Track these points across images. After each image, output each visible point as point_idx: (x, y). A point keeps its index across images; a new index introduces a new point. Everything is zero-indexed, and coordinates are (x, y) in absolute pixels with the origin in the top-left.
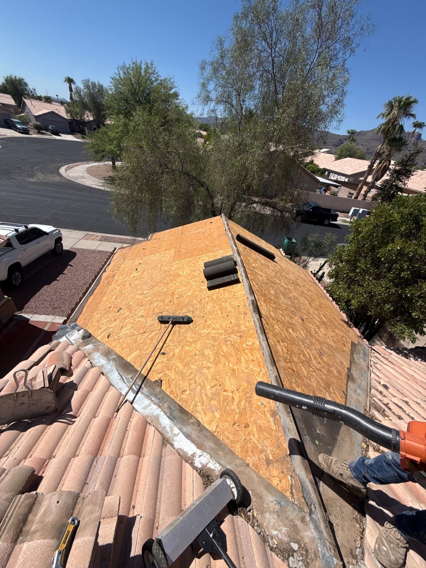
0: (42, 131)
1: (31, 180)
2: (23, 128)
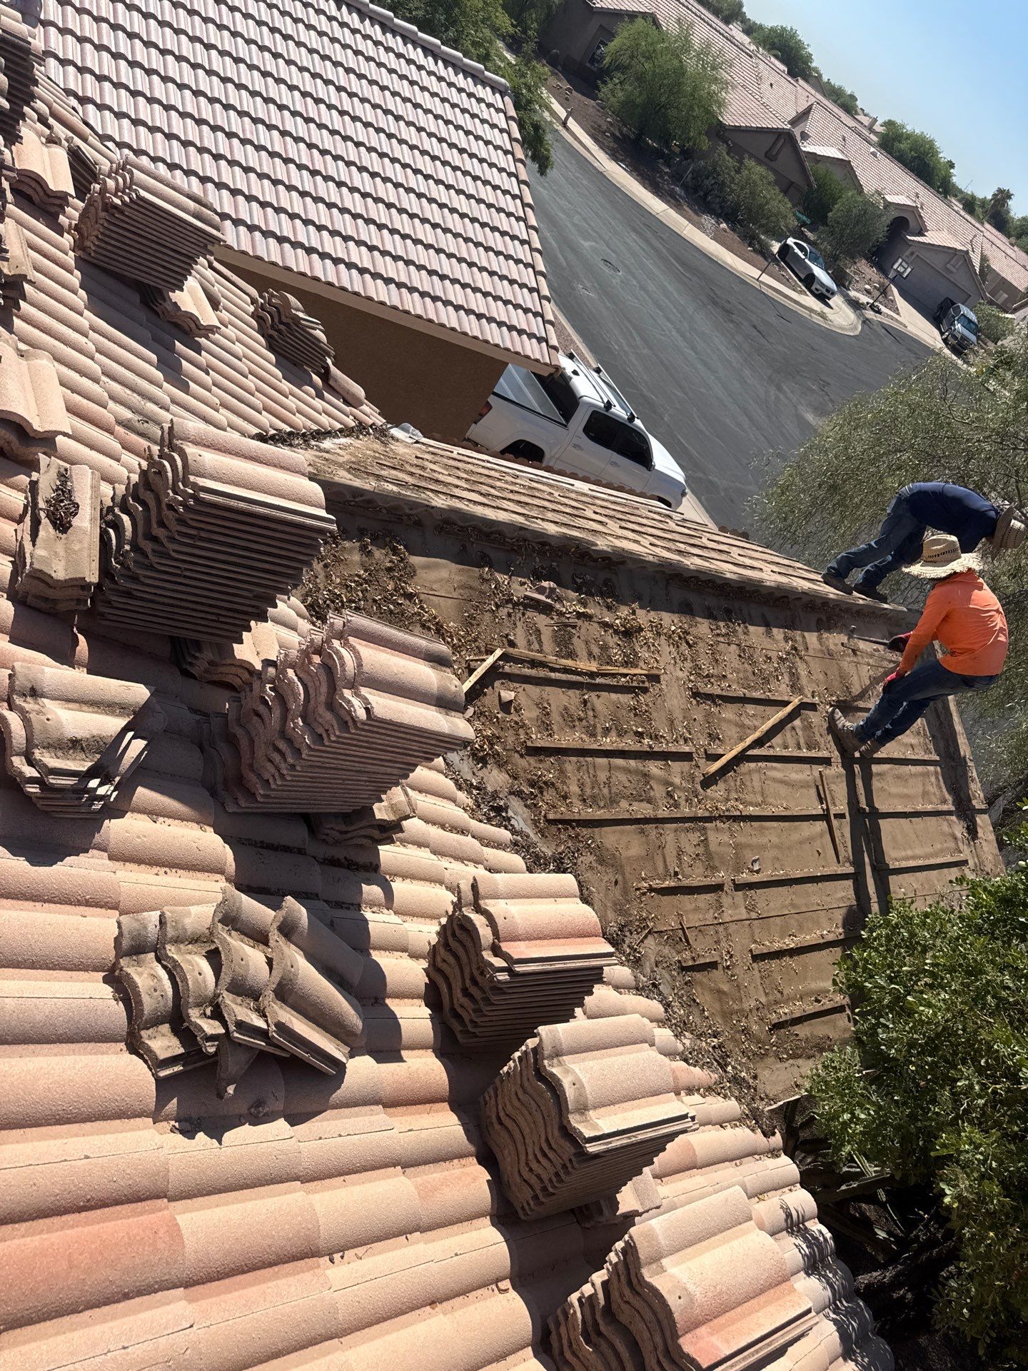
2: (964, 338)
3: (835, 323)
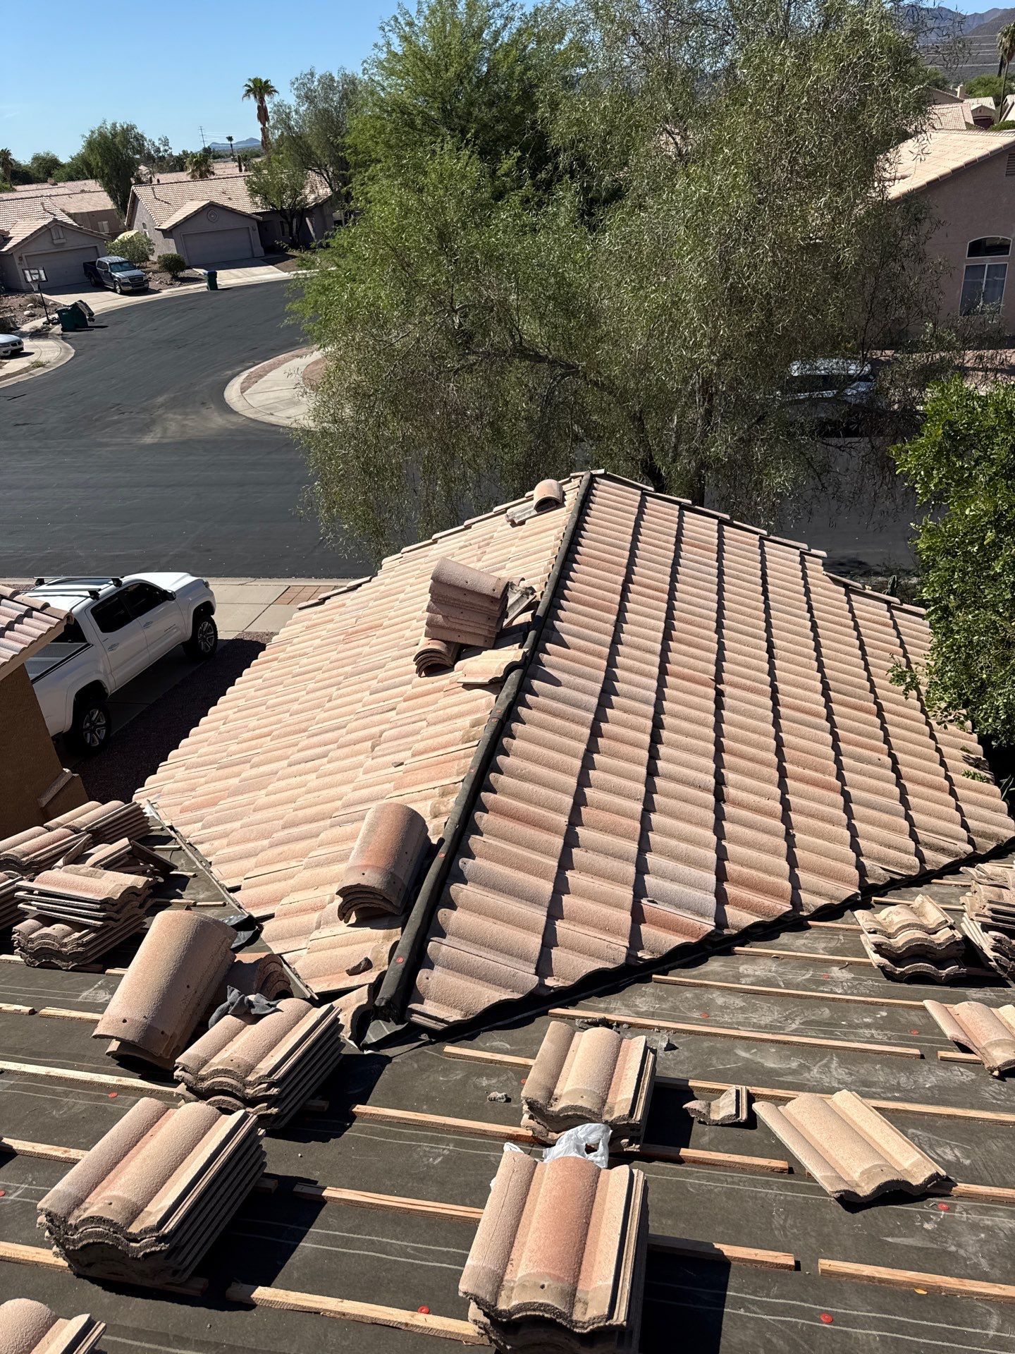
0: (181, 274)
1: (148, 439)
2: (132, 278)
3: (52, 360)
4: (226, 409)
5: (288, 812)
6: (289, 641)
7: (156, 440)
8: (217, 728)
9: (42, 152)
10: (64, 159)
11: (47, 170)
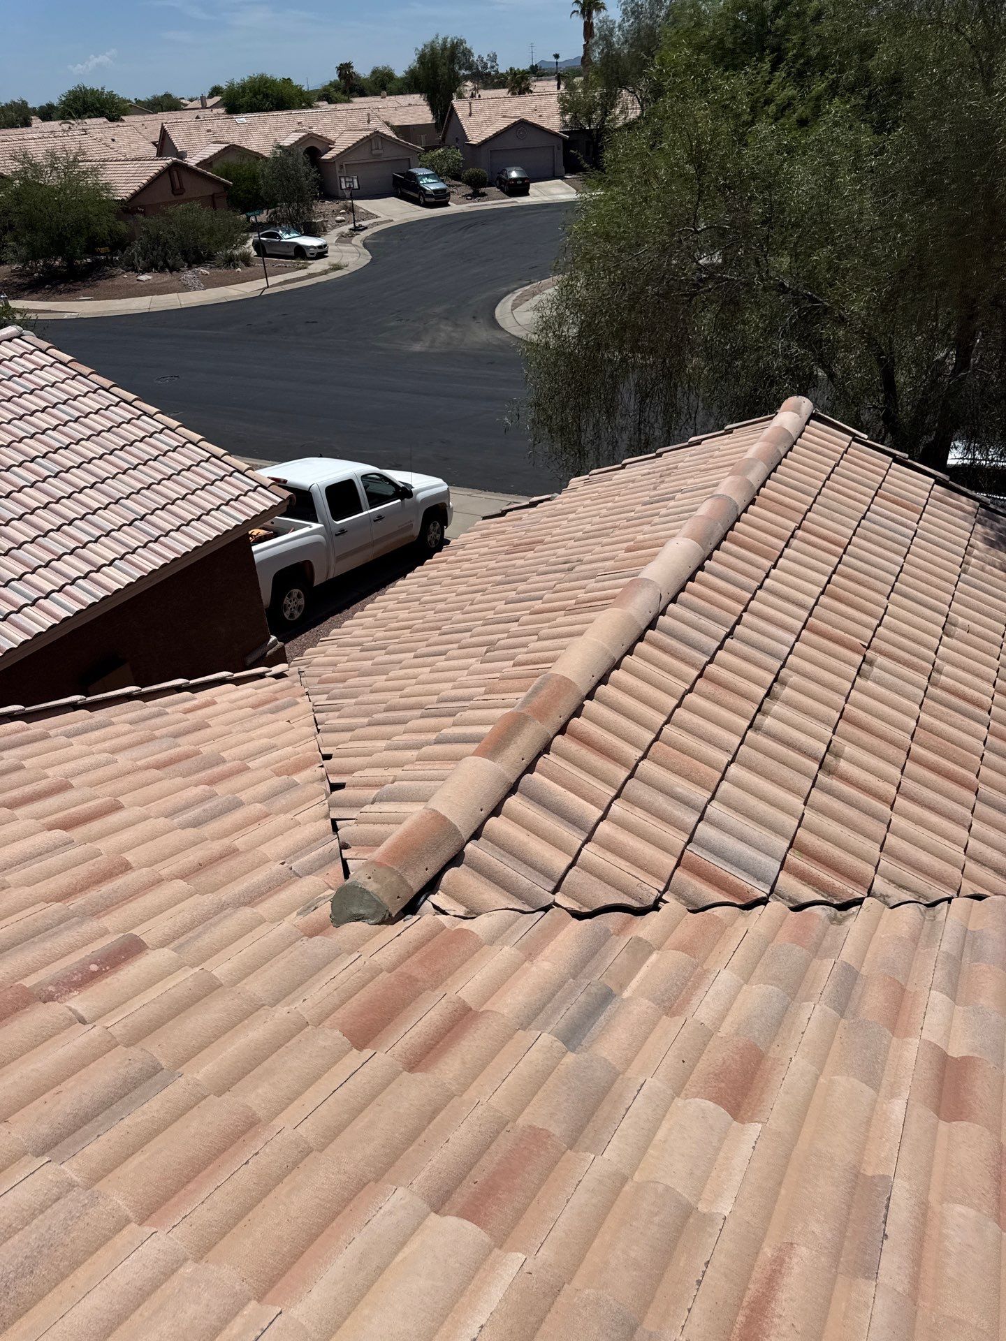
1: (417, 347)
3: (351, 264)
4: (494, 324)
5: (393, 697)
6: (462, 547)
7: (423, 349)
8: (375, 616)
9: (380, 65)
10: (400, 73)
11: (382, 83)
